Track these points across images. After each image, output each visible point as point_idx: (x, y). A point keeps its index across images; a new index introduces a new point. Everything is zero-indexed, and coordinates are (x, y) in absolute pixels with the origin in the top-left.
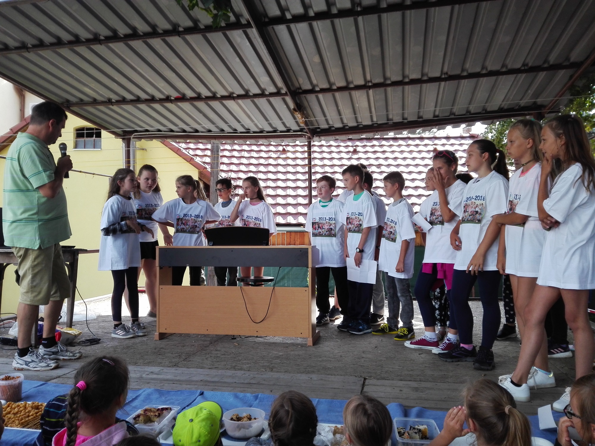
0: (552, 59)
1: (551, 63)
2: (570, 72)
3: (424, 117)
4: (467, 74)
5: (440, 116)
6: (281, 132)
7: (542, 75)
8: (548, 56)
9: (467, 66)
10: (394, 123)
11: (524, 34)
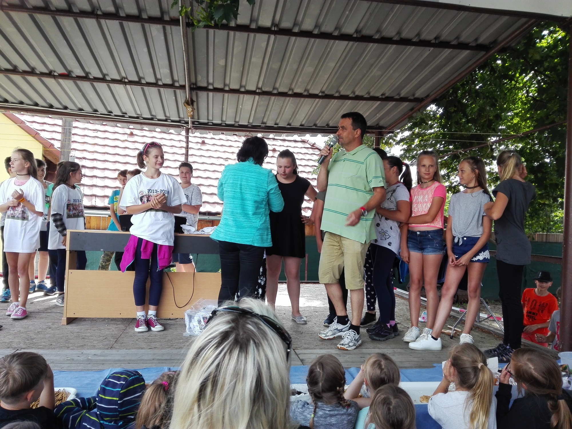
0: (403, 94)
1: (402, 96)
2: (412, 105)
3: (292, 124)
4: (339, 95)
5: (305, 125)
6: (159, 120)
7: (391, 104)
8: (401, 90)
9: (341, 89)
10: (267, 126)
11: (392, 71)
